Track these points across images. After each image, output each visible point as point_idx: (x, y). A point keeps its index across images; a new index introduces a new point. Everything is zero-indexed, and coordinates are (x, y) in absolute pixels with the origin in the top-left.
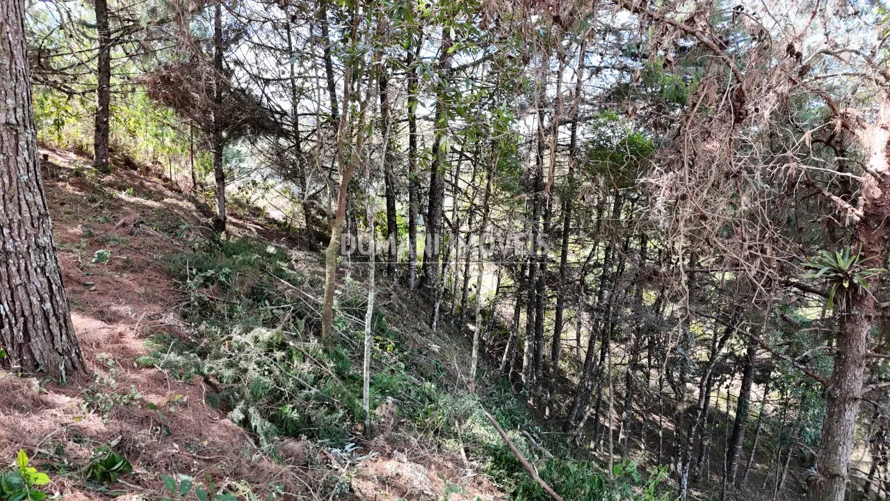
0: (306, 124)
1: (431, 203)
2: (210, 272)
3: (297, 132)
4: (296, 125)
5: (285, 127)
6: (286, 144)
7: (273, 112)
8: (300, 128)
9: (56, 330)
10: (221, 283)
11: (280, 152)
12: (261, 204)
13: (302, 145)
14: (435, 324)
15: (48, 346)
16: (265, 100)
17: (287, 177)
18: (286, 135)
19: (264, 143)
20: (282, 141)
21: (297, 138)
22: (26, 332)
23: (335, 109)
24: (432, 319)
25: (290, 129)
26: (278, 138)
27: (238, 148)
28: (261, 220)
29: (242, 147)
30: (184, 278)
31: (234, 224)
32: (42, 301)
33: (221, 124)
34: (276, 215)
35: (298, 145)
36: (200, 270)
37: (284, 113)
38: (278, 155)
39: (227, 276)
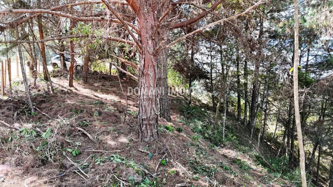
0: (214, 75)
1: (252, 99)
2: (189, 111)
3: (212, 78)
4: (211, 76)
5: (208, 76)
6: (208, 81)
7: (205, 72)
8: (213, 77)
9: (168, 112)
10: (191, 114)
11: (206, 83)
12: (200, 99)
13: (213, 81)
14: (251, 136)
15: (167, 115)
16: (203, 69)
17: (208, 91)
18: (208, 79)
19: (202, 81)
20: (207, 80)
21: (211, 79)
22: (164, 112)
23: (223, 71)
24: (251, 134)
25: (210, 77)
26: (206, 79)
27: (194, 82)
28: (200, 103)
29: (196, 82)
30: (183, 112)
31: (193, 104)
32: (167, 107)
33: (192, 76)
34: (205, 102)
35: (212, 82)
36: (187, 111)
37: (208, 73)
38: (206, 84)
39: (193, 112)
